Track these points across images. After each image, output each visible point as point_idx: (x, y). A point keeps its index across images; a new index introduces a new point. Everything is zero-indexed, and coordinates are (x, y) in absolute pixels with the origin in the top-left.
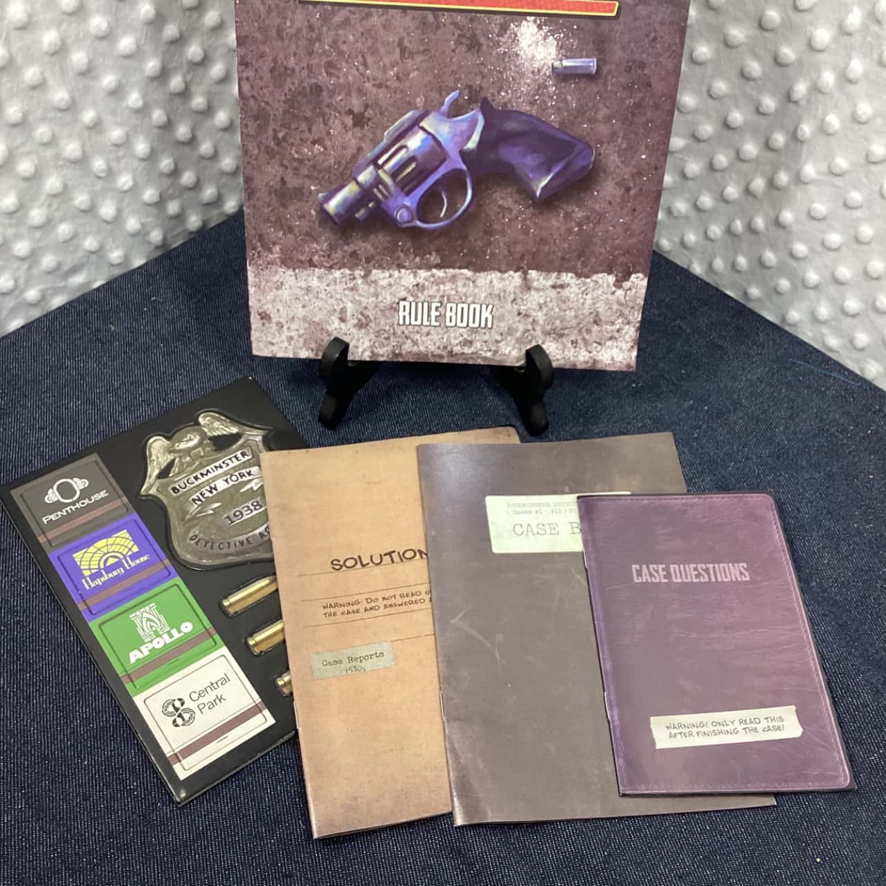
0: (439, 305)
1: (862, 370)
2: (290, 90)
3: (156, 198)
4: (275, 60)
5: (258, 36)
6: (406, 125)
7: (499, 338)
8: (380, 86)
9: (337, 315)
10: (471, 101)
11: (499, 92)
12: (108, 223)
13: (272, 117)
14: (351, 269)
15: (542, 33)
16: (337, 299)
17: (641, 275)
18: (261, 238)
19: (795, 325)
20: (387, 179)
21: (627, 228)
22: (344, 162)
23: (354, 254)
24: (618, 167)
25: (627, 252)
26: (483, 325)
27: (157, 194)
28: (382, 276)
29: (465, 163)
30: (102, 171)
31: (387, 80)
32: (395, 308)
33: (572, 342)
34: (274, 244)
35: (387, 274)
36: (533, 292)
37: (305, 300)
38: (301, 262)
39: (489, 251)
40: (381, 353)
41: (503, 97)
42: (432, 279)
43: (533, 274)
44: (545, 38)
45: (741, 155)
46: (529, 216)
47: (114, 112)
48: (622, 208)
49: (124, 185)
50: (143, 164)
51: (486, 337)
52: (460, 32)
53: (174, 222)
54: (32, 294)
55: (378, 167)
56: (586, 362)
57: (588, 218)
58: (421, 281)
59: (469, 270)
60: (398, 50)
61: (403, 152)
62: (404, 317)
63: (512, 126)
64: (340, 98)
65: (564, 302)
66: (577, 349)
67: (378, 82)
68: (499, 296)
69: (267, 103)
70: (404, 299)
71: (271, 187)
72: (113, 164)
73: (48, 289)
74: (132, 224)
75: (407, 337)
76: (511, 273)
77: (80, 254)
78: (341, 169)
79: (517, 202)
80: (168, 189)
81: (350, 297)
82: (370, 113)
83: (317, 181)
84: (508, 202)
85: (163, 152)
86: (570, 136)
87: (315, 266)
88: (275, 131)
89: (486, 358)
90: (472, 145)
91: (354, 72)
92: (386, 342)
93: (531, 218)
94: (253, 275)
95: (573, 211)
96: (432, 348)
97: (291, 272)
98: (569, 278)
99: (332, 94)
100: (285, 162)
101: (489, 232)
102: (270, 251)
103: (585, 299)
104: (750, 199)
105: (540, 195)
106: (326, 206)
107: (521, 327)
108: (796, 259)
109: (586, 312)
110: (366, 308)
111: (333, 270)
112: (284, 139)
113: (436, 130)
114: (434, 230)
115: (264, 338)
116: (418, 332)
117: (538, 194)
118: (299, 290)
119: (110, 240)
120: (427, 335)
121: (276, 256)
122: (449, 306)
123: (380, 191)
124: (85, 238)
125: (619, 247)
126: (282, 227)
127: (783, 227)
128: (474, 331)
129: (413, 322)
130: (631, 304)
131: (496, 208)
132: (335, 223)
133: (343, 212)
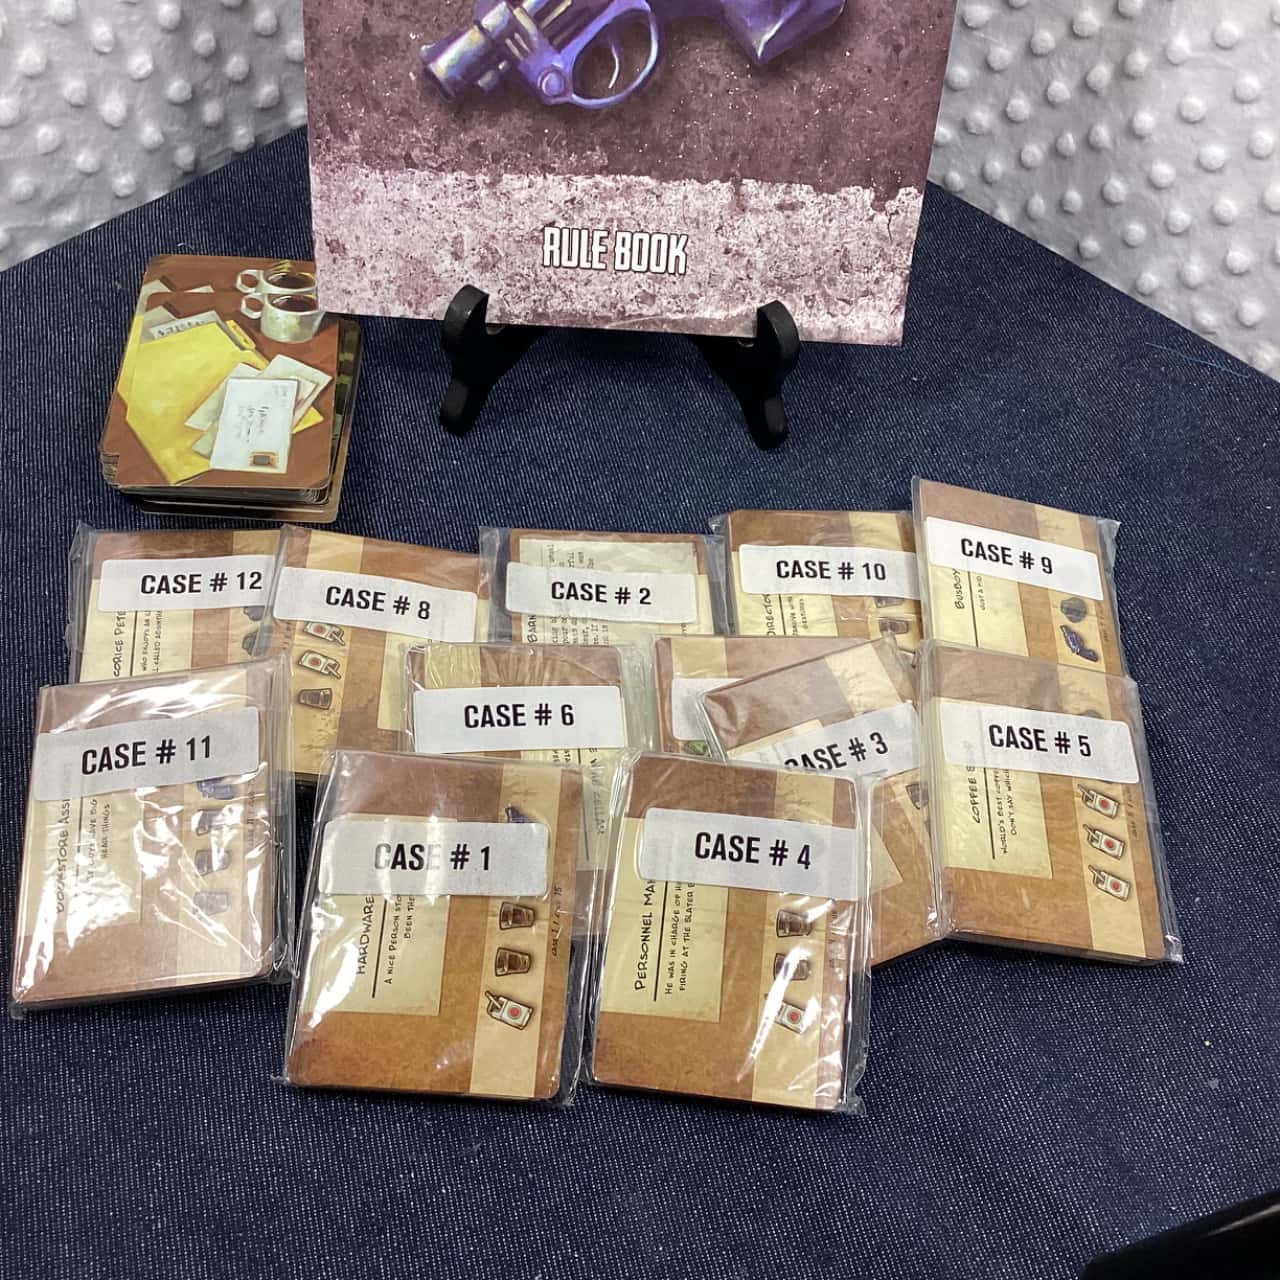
0: (605, 234)
1: (1251, 359)
3: (186, 94)
7: (694, 290)
9: (448, 247)
12: (114, 128)
14: (470, 172)
16: (448, 221)
17: (913, 190)
18: (331, 118)
19: (1151, 295)
20: (526, 23)
21: (894, 114)
23: (475, 148)
24: (883, 11)
25: (893, 153)
26: (671, 269)
27: (188, 88)
28: (518, 184)
30: (105, 44)
32: (537, 237)
33: (807, 299)
34: (352, 127)
35: (526, 182)
36: (748, 215)
37: (399, 222)
38: (394, 158)
39: (682, 147)
40: (516, 312)
42: (594, 191)
43: (749, 185)
45: (1077, 29)
46: (745, 88)
48: (887, 80)
49: (139, 68)
50: (169, 37)
51: (676, 289)
53: (213, 135)
55: (514, 4)
56: (828, 332)
57: (835, 93)
58: (578, 194)
59: (652, 177)
62: (552, 252)
65: (796, 232)
66: (815, 311)
68: (697, 221)
70: (552, 224)
71: (348, 35)
72: (123, 34)
73: (19, 229)
74: (149, 133)
75: (555, 287)
76: (716, 182)
77: (70, 176)
78: (456, 6)
79: (726, 65)
80: (206, 80)
81: (468, 219)
83: (418, 26)
84: (715, 66)
85: (199, 21)
87: (415, 166)
89: (675, 323)
92: (523, 295)
93: (748, 93)
94: (318, 179)
95: (812, 84)
96: (594, 305)
97: (377, 175)
98: (803, 193)
101: (684, 115)
102: (345, 139)
103: (828, 229)
104: (1089, 98)
105: (763, 53)
106: (431, 66)
107: (730, 274)
108: (1156, 188)
109: (829, 249)
110: (493, 237)
111: (443, 174)
114: (597, 111)
115: (336, 283)
116: (572, 279)
117: (760, 52)
118: (391, 204)
119: (116, 156)
120: (586, 284)
121: (356, 147)
122: (620, 236)
123: (516, 43)
124: (77, 150)
125: (881, 143)
126: (364, 102)
127: (1139, 137)
128: (658, 277)
129: (565, 263)
130: (897, 237)
131: (693, 75)
132: (446, 95)
133: (458, 77)
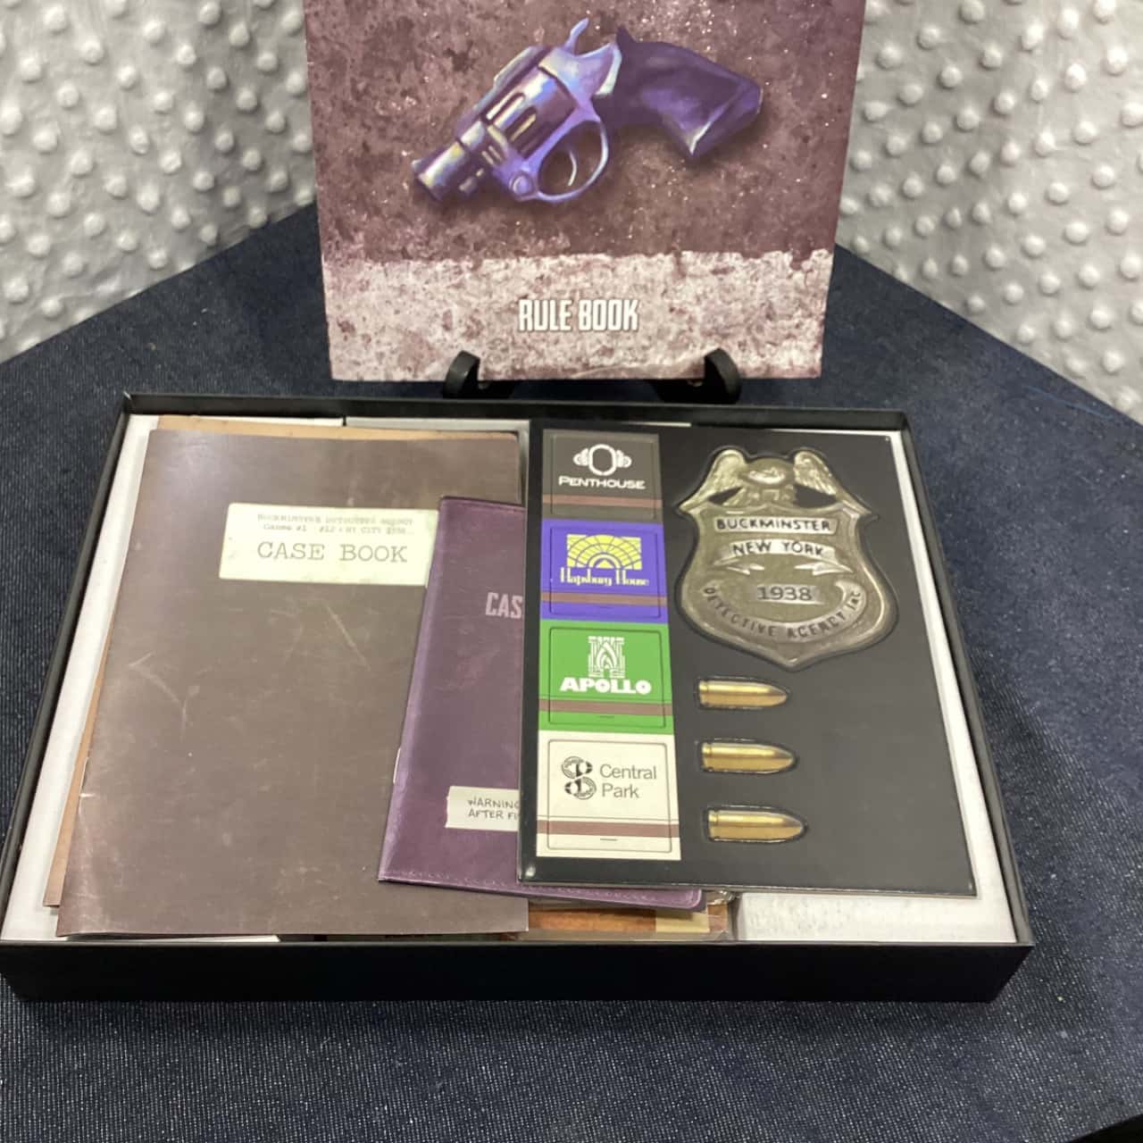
0: (569, 302)
1: (1114, 400)
2: (371, 27)
3: (209, 184)
6: (522, 67)
7: (646, 342)
8: (485, 17)
9: (440, 321)
10: (604, 32)
11: (639, 19)
12: (148, 214)
13: (349, 63)
14: (456, 260)
16: (439, 300)
17: (824, 252)
18: (340, 224)
19: (1028, 345)
20: (499, 138)
21: (806, 190)
22: (443, 118)
23: (460, 240)
24: (792, 110)
25: (807, 221)
26: (626, 327)
27: (211, 179)
28: (496, 267)
29: (598, 113)
30: (142, 146)
31: (496, 9)
32: (513, 309)
33: (740, 344)
34: (356, 230)
35: (503, 265)
36: (688, 280)
37: (398, 304)
38: (392, 252)
39: (631, 229)
40: (498, 369)
41: (645, 25)
42: (560, 269)
43: (688, 256)
45: (960, 123)
46: (681, 179)
47: (158, 69)
48: (799, 165)
49: (169, 165)
50: (194, 139)
51: (630, 343)
53: (232, 216)
54: (51, 305)
55: (487, 123)
56: (758, 369)
57: (756, 179)
58: (546, 272)
59: (607, 254)
61: (519, 102)
62: (526, 321)
63: (657, 62)
64: (436, 34)
65: (728, 291)
66: (747, 353)
67: (484, 12)
68: (645, 287)
69: (342, 45)
70: (525, 297)
71: (351, 155)
72: (158, 140)
73: (71, 299)
74: (179, 216)
75: (530, 348)
76: (660, 256)
77: (112, 254)
78: (440, 128)
79: (665, 161)
80: (224, 172)
81: (456, 297)
82: (475, 51)
83: (409, 145)
84: (656, 163)
85: (221, 122)
86: (730, 72)
87: (410, 258)
88: (354, 82)
89: (630, 370)
90: (606, 89)
92: (503, 356)
93: (683, 184)
94: (330, 273)
95: (736, 172)
96: (562, 360)
97: (378, 267)
98: (733, 260)
99: (426, 30)
100: (368, 122)
101: (632, 203)
102: (351, 240)
103: (755, 287)
104: (972, 181)
105: (696, 150)
106: (421, 177)
107: (675, 328)
108: (1031, 257)
109: (756, 303)
110: (476, 311)
111: (433, 263)
112: (366, 91)
113: (560, 73)
114: (560, 204)
115: (347, 356)
116: (544, 340)
117: (692, 149)
118: (391, 290)
119: (151, 236)
120: (555, 343)
121: (360, 246)
122: (582, 303)
123: (490, 154)
124: (118, 234)
125: (795, 217)
126: (366, 209)
127: (1014, 215)
128: (614, 335)
129: (537, 327)
130: (812, 290)
131: (639, 171)
132: (434, 199)
133: (444, 185)
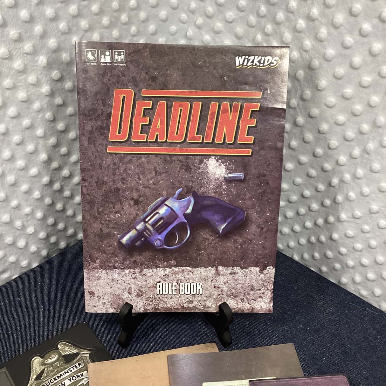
0: (176, 284)
1: (379, 306)
2: (105, 190)
3: (45, 236)
4: (98, 178)
5: (91, 168)
6: (158, 204)
7: (205, 299)
8: (146, 187)
9: (127, 291)
10: (187, 193)
11: (200, 188)
12: (21, 249)
13: (97, 202)
14: (134, 269)
15: (219, 163)
16: (127, 283)
17: (271, 267)
18: (90, 256)
19: (345, 285)
20: (150, 228)
21: (263, 246)
22: (130, 221)
23: (135, 262)
24: (257, 219)
25: (264, 257)
26: (198, 293)
27: (46, 234)
28: (149, 271)
29: (186, 219)
30: (20, 226)
31: (150, 185)
32: (155, 286)
33: (241, 300)
34: (97, 259)
35: (151, 271)
36: (221, 276)
37: (111, 285)
38: (110, 266)
39: (199, 258)
40: (149, 309)
41: (202, 190)
42: (172, 272)
43: (220, 268)
44: (220, 165)
45: (311, 209)
46: (217, 241)
47: (27, 201)
48: (260, 237)
49: (30, 232)
50: (40, 222)
51: (200, 299)
52: (182, 164)
53: (54, 246)
55: (146, 222)
56: (249, 309)
57: (245, 242)
58: (167, 273)
59: (190, 267)
60: (154, 172)
61: (157, 215)
62: (160, 290)
63: (206, 202)
64: (128, 193)
65: (236, 281)
66: (244, 303)
67: (145, 186)
68: (205, 279)
69: (94, 197)
70: (159, 282)
71: (96, 233)
72: (26, 223)
74: (33, 248)
75: (161, 300)
76: (210, 268)
77: (7, 264)
78: (129, 224)
79: (211, 235)
80: (51, 231)
81: (133, 282)
82: (142, 199)
83: (117, 230)
84: (207, 236)
85: (50, 215)
86: (234, 206)
87: (117, 269)
88: (98, 208)
89: (200, 309)
90: (189, 211)
91: (134, 182)
92: (151, 303)
93: (218, 243)
94: (86, 274)
95: (238, 239)
96: (174, 305)
97: (104, 272)
98: (237, 269)
99: (124, 191)
100: (103, 222)
101: (199, 249)
102: (95, 262)
103: (246, 279)
104: (318, 228)
106: (121, 240)
107: (216, 293)
108: (342, 255)
109: (247, 285)
110: (141, 287)
111: (125, 270)
112: (102, 211)
113: (172, 206)
115: (91, 304)
116: (166, 297)
117: (221, 232)
118: (109, 280)
119: (22, 256)
120: (171, 299)
121: (98, 264)
122: (181, 284)
123: (147, 233)
124: (10, 257)
125: (260, 255)
126: (100, 251)
127: (334, 241)
128: (193, 296)
129: (164, 293)
130: (268, 280)
131: (201, 239)
132: (126, 248)
133: (129, 243)
